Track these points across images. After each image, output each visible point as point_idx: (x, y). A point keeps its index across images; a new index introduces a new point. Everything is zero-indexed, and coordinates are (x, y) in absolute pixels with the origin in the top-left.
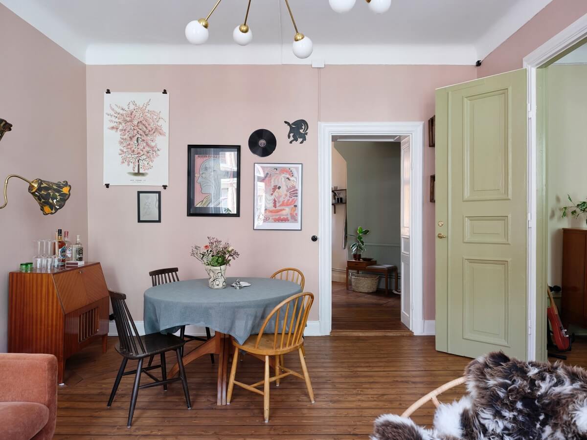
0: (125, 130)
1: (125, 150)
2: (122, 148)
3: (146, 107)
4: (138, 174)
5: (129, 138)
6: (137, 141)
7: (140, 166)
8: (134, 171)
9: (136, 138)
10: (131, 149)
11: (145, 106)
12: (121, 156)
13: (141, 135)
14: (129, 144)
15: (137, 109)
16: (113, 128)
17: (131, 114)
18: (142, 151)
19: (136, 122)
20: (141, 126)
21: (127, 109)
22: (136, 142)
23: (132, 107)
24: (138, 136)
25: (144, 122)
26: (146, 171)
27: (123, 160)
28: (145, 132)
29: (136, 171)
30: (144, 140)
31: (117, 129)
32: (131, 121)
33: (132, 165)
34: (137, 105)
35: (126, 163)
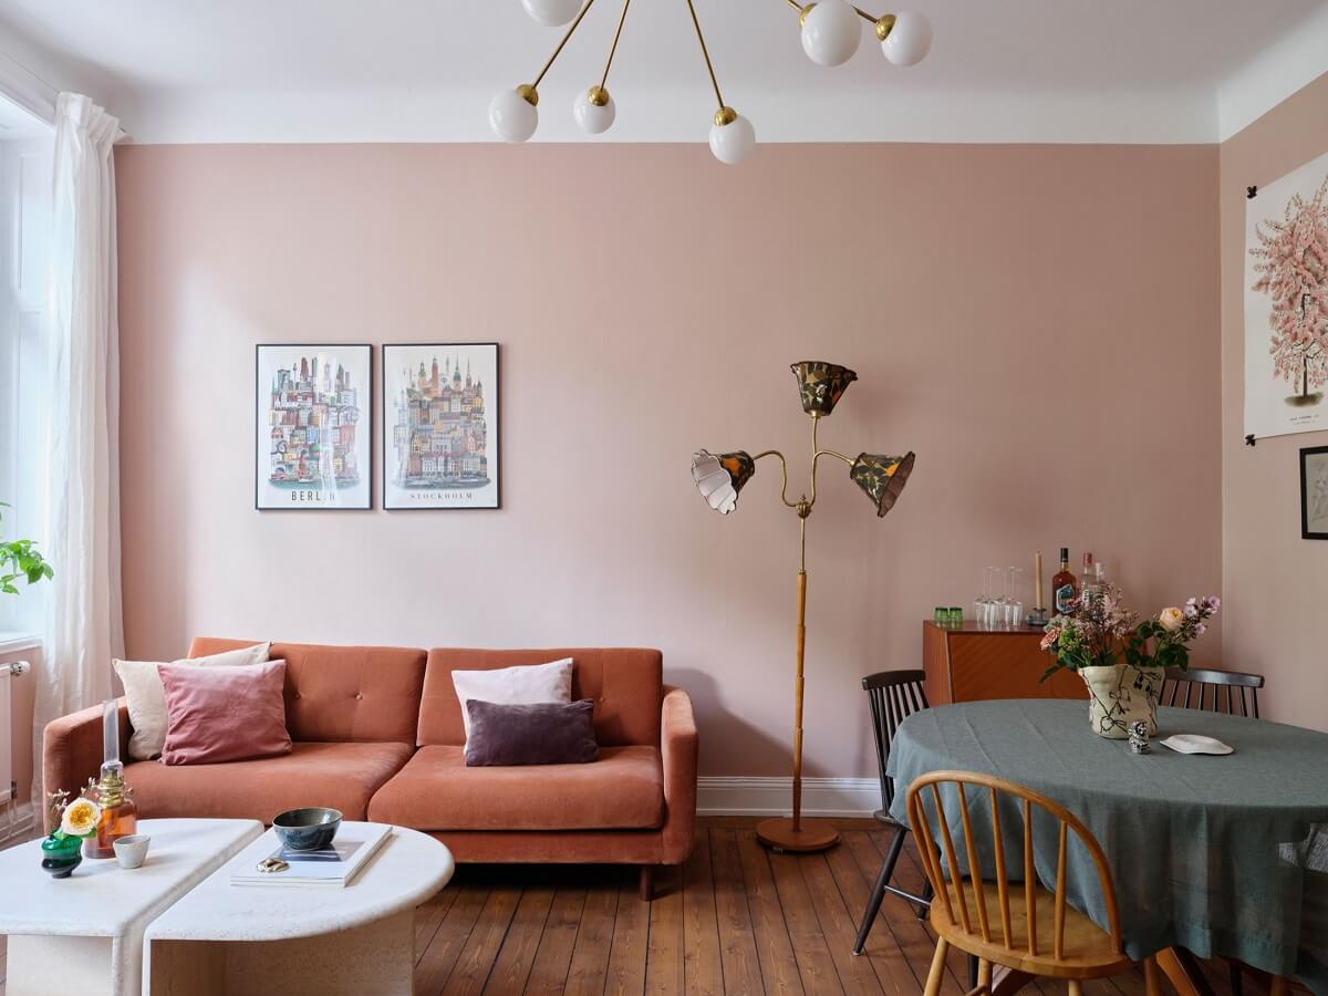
0: (1280, 283)
1: (1281, 338)
2: (1276, 335)
3: (1320, 201)
4: (1305, 399)
5: (1287, 303)
6: (1303, 306)
7: (1309, 377)
8: (1297, 392)
9: (1300, 296)
10: (1290, 332)
11: (1318, 196)
12: (1273, 355)
13: (1309, 286)
14: (1287, 321)
15: (1302, 214)
16: (1260, 284)
17: (1292, 235)
18: (1312, 331)
19: (1299, 254)
20: (1311, 261)
21: (1284, 223)
22: (1300, 309)
23: (1294, 211)
24: (1306, 290)
25: (1317, 247)
26: (1320, 389)
27: (1277, 365)
28: (1316, 275)
29: (1301, 393)
30: (1314, 299)
31: (1268, 284)
32: (1291, 254)
33: (1292, 374)
34: (1304, 204)
35: (1283, 372)
